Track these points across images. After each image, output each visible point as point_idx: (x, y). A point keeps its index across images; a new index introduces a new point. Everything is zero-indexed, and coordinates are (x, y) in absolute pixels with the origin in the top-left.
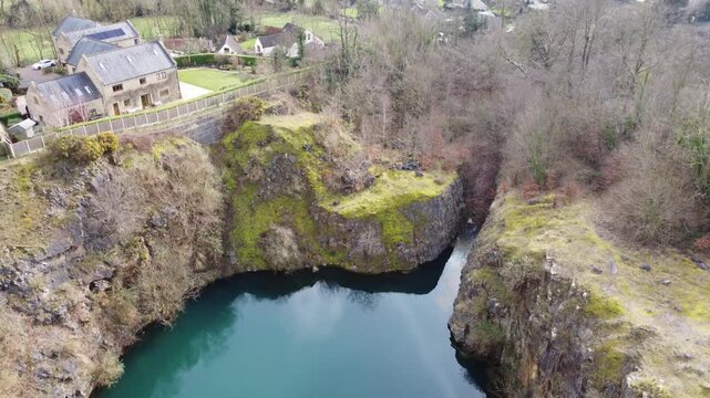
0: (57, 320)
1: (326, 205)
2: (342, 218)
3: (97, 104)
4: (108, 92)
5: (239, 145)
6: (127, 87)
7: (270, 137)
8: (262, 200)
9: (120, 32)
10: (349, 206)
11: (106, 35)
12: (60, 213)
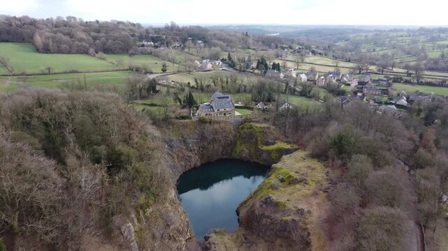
0: (191, 151)
1: (260, 147)
2: (262, 150)
3: (212, 113)
4: (216, 111)
5: (242, 128)
6: (221, 110)
7: (251, 127)
8: (245, 143)
9: (228, 97)
10: (265, 148)
11: (224, 98)
12: (197, 131)
